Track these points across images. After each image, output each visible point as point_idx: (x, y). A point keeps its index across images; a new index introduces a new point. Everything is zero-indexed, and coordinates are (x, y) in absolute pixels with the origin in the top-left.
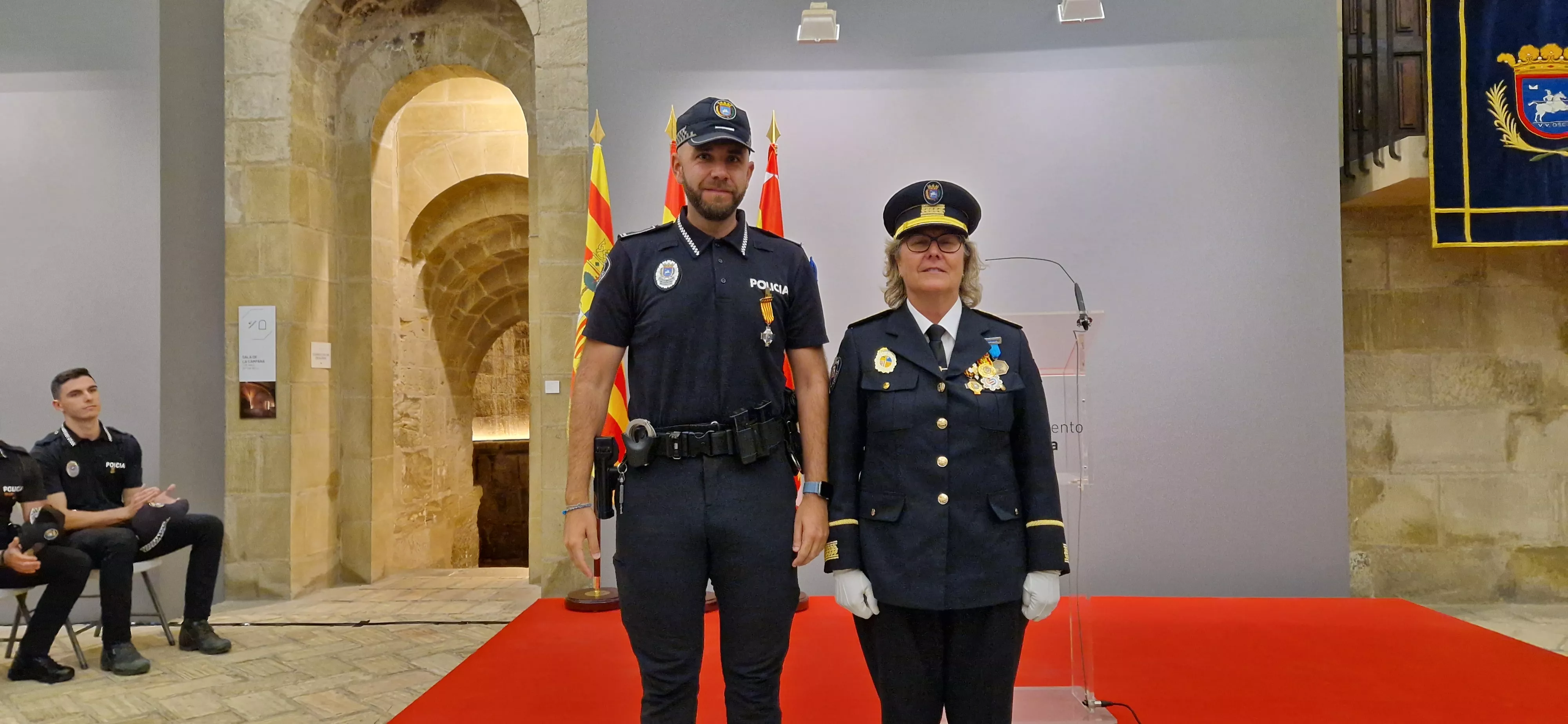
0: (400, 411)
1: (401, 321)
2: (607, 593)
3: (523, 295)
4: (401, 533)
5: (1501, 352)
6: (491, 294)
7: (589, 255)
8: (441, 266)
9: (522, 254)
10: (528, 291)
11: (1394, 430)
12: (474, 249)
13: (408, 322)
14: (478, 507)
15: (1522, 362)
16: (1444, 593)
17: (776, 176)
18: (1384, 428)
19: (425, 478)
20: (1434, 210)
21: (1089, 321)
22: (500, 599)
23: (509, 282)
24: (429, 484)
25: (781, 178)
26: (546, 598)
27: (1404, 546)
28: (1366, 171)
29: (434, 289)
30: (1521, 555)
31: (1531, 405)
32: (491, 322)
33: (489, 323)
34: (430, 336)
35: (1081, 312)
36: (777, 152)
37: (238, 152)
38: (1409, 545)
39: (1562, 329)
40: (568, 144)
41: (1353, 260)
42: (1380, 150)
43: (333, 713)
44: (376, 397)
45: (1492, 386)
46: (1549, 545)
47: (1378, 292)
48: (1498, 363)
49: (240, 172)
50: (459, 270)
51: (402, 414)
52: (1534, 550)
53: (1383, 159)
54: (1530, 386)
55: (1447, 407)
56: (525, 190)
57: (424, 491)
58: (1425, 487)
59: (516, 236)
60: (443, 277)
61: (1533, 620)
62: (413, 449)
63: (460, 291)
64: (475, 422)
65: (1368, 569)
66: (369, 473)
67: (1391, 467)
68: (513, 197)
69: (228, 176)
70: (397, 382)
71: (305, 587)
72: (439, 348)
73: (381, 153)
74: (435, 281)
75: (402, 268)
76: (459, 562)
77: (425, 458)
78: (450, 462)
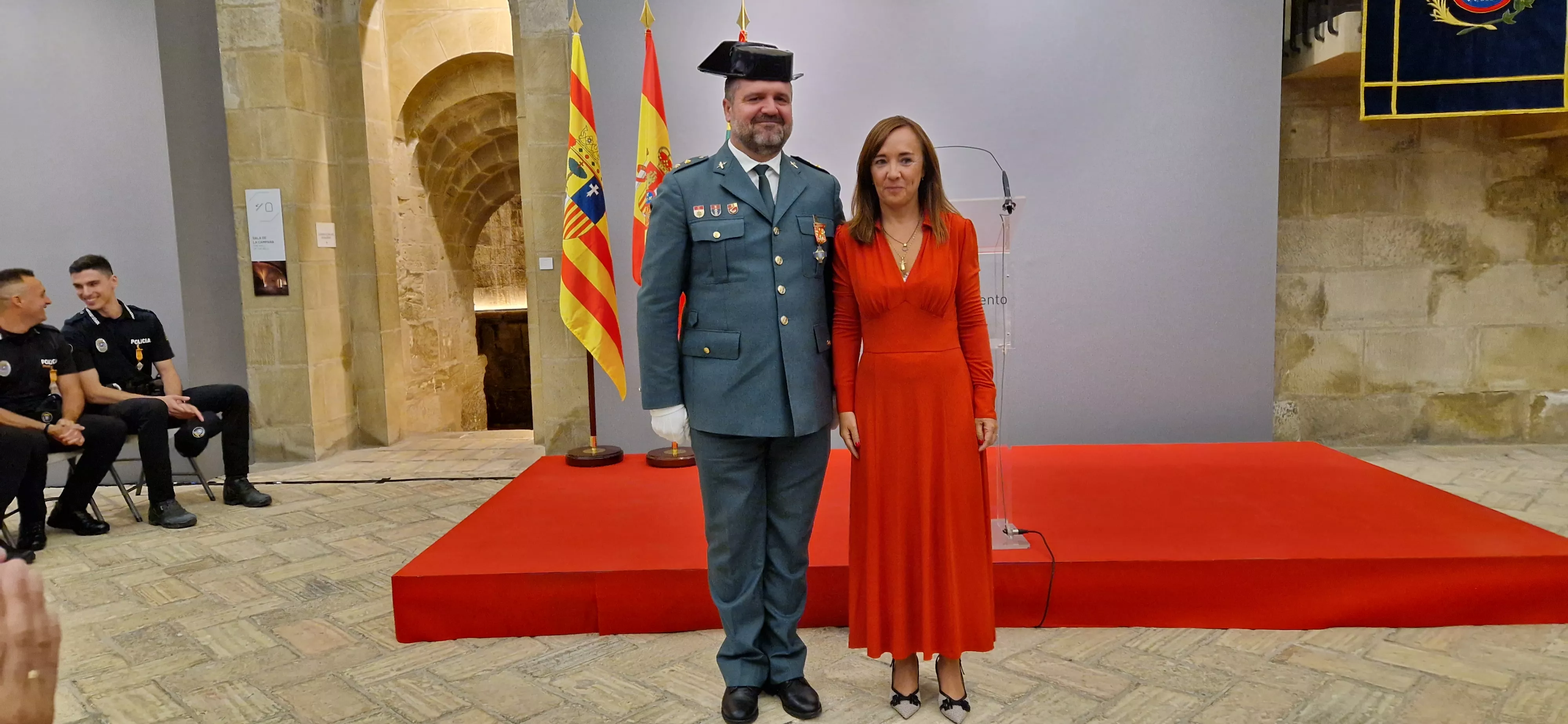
0: (404, 286)
1: (399, 199)
2: (602, 450)
3: (515, 172)
4: (412, 400)
5: (1429, 215)
6: (484, 171)
7: (573, 142)
8: (434, 144)
9: (511, 131)
10: (519, 167)
11: (1326, 291)
12: (465, 126)
13: (406, 200)
14: (484, 375)
15: (1448, 224)
16: (1363, 436)
18: (1318, 288)
19: (432, 348)
20: (1364, 84)
21: (1013, 205)
22: (507, 457)
23: (500, 160)
24: (436, 354)
26: (550, 456)
27: (1329, 395)
28: (1309, 45)
29: (428, 167)
30: (1435, 401)
31: (1454, 263)
32: (485, 198)
33: (484, 198)
34: (427, 213)
35: (1006, 198)
37: (232, 40)
38: (1334, 394)
39: (1487, 191)
40: (550, 27)
41: (1297, 130)
42: (1321, 25)
43: (365, 555)
44: (381, 274)
45: (1420, 246)
46: (1462, 392)
47: (1319, 160)
48: (1426, 225)
49: (234, 59)
50: (452, 147)
51: (406, 289)
52: (1447, 396)
53: (1323, 34)
54: (1455, 247)
55: (1376, 267)
56: (512, 69)
57: (430, 361)
58: (1352, 342)
59: (505, 113)
60: (437, 155)
61: (1438, 459)
62: (419, 322)
63: (454, 169)
64: (476, 292)
65: (1295, 416)
66: (380, 345)
67: (1321, 324)
68: (500, 75)
69: (223, 62)
70: (399, 258)
71: (328, 449)
72: (438, 224)
73: (369, 35)
74: (429, 159)
75: (397, 147)
76: (468, 427)
77: (431, 330)
78: (454, 333)
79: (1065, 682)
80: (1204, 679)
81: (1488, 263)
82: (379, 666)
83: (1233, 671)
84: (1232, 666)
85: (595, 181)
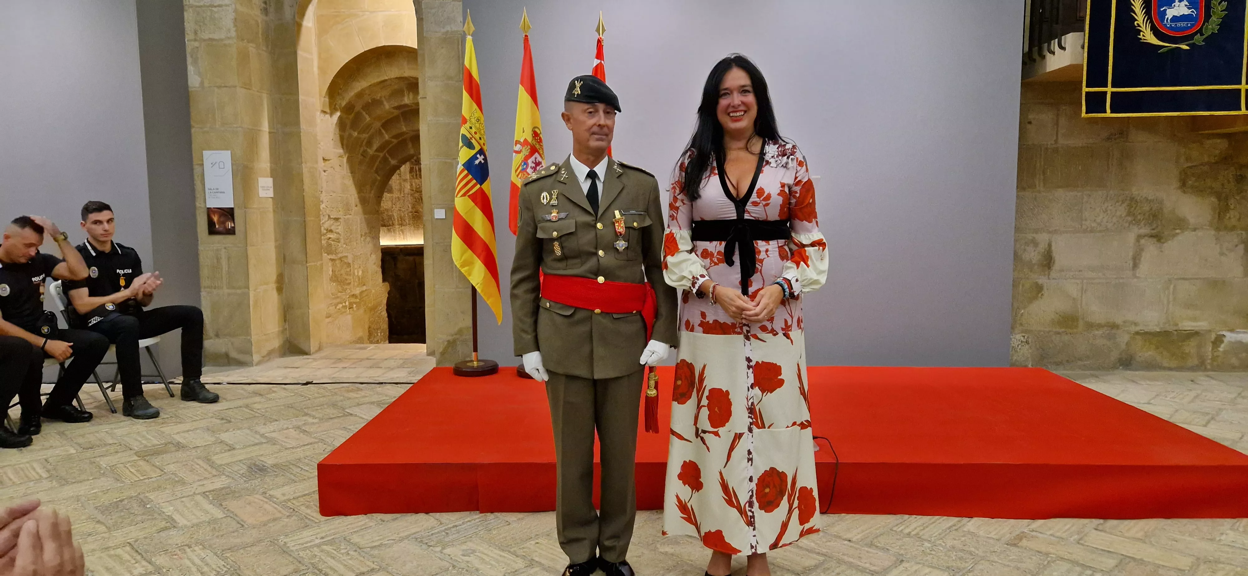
0: (326, 227)
1: (324, 159)
2: (482, 364)
3: (416, 138)
4: (330, 318)
5: (1135, 191)
6: (391, 138)
7: (465, 121)
8: (352, 116)
9: (414, 107)
10: (419, 135)
11: (1053, 248)
12: (377, 103)
13: (329, 160)
14: (386, 298)
15: (1149, 198)
16: (1080, 363)
17: (603, 62)
18: (1047, 246)
19: (346, 277)
20: (1085, 90)
22: (406, 366)
23: (404, 129)
24: (349, 282)
25: (606, 64)
26: (439, 366)
27: (1054, 330)
28: (1043, 57)
29: (347, 134)
30: (1138, 337)
32: (391, 159)
34: (345, 171)
36: (604, 44)
37: (196, 33)
38: (1058, 330)
39: (1180, 173)
40: (448, 28)
41: (1032, 122)
42: (1052, 42)
43: (294, 444)
44: (308, 219)
45: (1127, 215)
46: (1158, 330)
47: (1049, 146)
48: (1132, 199)
49: (197, 48)
50: (366, 119)
51: (327, 230)
52: (1146, 333)
53: (1054, 49)
54: (1155, 216)
55: (1092, 231)
56: (416, 59)
57: (346, 287)
58: (1072, 289)
59: (409, 93)
60: (355, 124)
61: (1138, 382)
62: (336, 256)
63: (367, 136)
64: (383, 232)
65: (1027, 346)
66: (306, 274)
67: (1049, 275)
68: (405, 63)
69: (188, 50)
70: (323, 206)
71: (263, 357)
72: (353, 179)
73: (304, 31)
74: (348, 127)
75: (323, 118)
76: (374, 340)
77: (346, 263)
78: (364, 265)
79: (846, 558)
80: (954, 558)
81: (1180, 229)
82: (307, 534)
83: (977, 552)
84: (976, 548)
85: (481, 152)
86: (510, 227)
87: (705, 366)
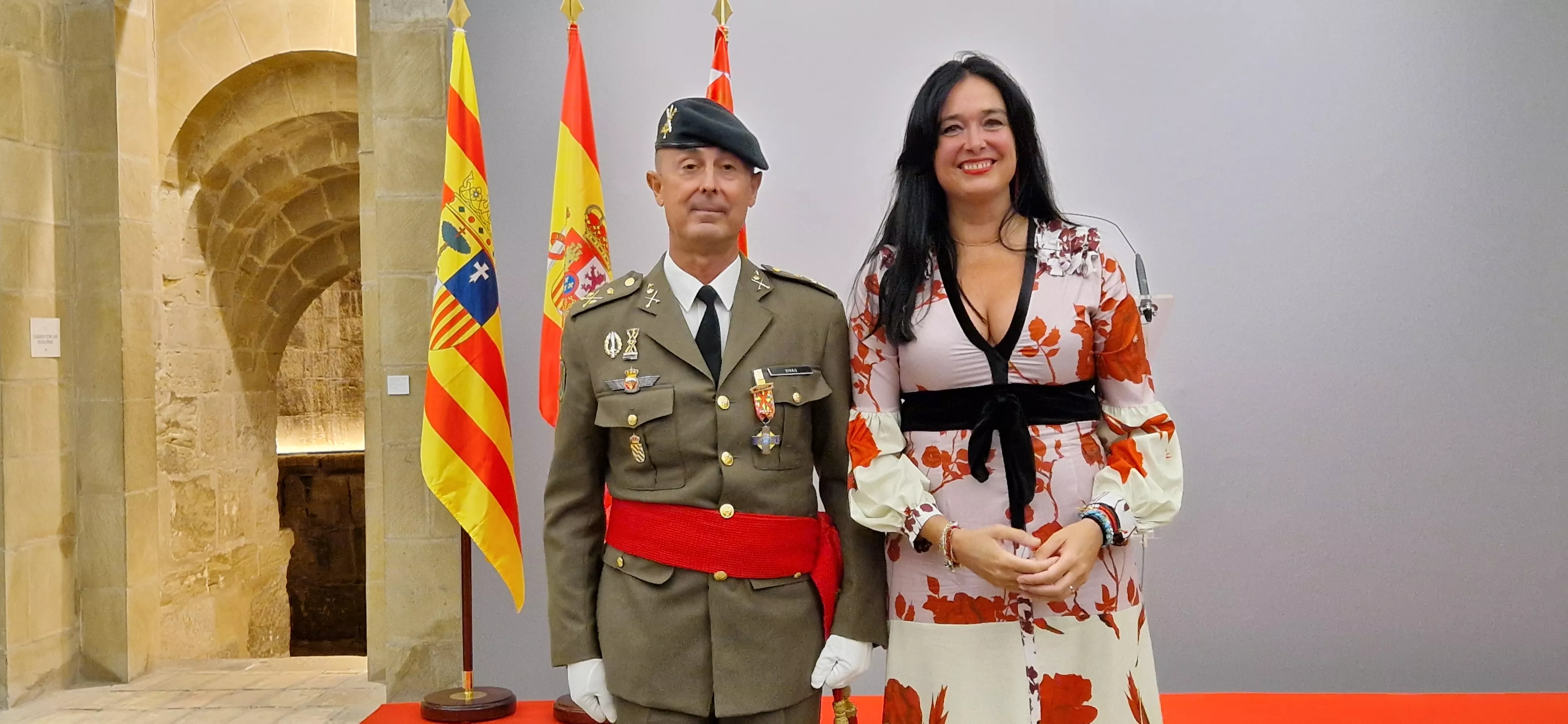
0: (165, 418)
1: (165, 279)
2: (482, 695)
3: (352, 235)
4: (170, 605)
6: (302, 234)
8: (223, 192)
9: (350, 171)
10: (359, 227)
12: (275, 164)
13: (175, 280)
14: (288, 561)
19: (207, 519)
22: (324, 704)
23: (330, 216)
24: (210, 528)
26: (393, 702)
29: (213, 227)
32: (303, 276)
33: (300, 278)
34: (209, 301)
44: (129, 400)
50: (252, 197)
51: (168, 423)
56: (353, 75)
57: (203, 539)
59: (339, 144)
60: (228, 209)
62: (186, 476)
63: (254, 230)
64: (283, 424)
66: (122, 515)
68: (334, 84)
70: (160, 374)
71: (29, 689)
72: (224, 320)
73: (130, 24)
74: (216, 215)
75: (165, 197)
76: (259, 649)
77: (205, 490)
78: (242, 494)
86: (541, 409)
87: (943, 693)
